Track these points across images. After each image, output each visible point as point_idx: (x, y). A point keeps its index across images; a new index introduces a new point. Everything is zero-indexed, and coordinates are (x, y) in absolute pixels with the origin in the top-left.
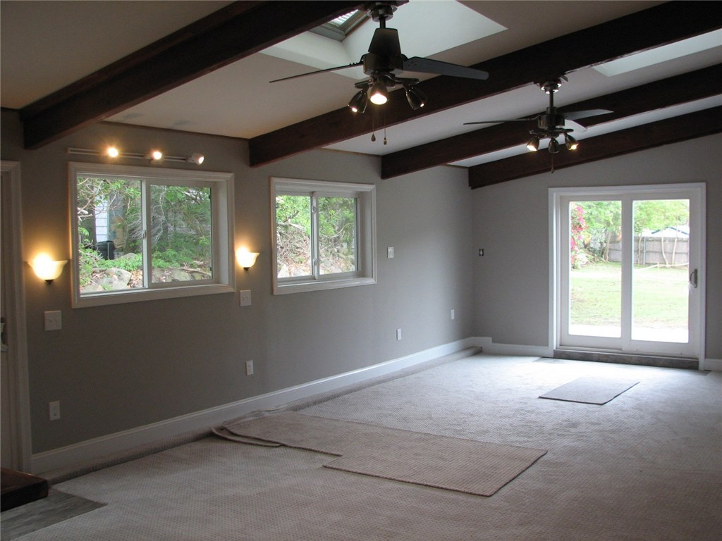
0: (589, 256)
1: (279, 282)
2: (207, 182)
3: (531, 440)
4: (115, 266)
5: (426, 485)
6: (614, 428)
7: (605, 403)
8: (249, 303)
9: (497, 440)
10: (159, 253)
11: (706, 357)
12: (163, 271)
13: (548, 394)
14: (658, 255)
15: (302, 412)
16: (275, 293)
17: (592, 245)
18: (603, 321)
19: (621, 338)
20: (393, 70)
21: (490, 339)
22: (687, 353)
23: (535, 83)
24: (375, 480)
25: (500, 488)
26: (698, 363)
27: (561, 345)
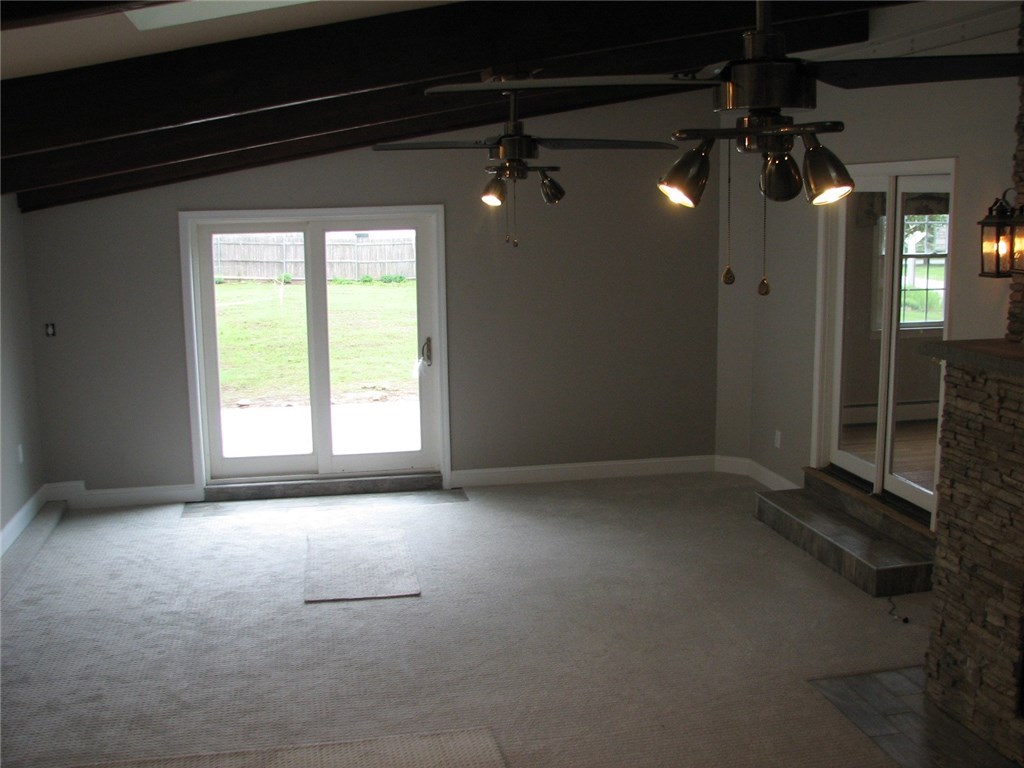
11: (452, 469)
19: (314, 454)
21: (80, 485)
22: (420, 466)
26: (440, 478)
27: (212, 478)
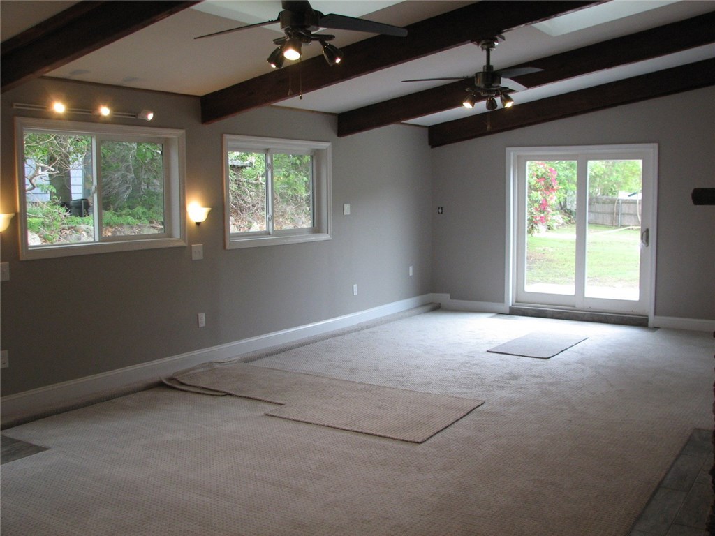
0: (565, 217)
1: (232, 237)
2: (160, 138)
3: (470, 391)
4: (84, 223)
5: (362, 433)
6: (554, 380)
7: (550, 357)
8: (201, 257)
9: (436, 391)
10: (129, 210)
11: (655, 314)
12: (132, 228)
13: (497, 348)
14: (632, 217)
15: (254, 364)
16: (227, 248)
17: (568, 207)
18: (568, 280)
19: (575, 296)
20: (309, 26)
21: (448, 296)
22: (638, 310)
23: (472, 41)
24: (314, 427)
25: (432, 436)
26: (647, 320)
27: (517, 302)
